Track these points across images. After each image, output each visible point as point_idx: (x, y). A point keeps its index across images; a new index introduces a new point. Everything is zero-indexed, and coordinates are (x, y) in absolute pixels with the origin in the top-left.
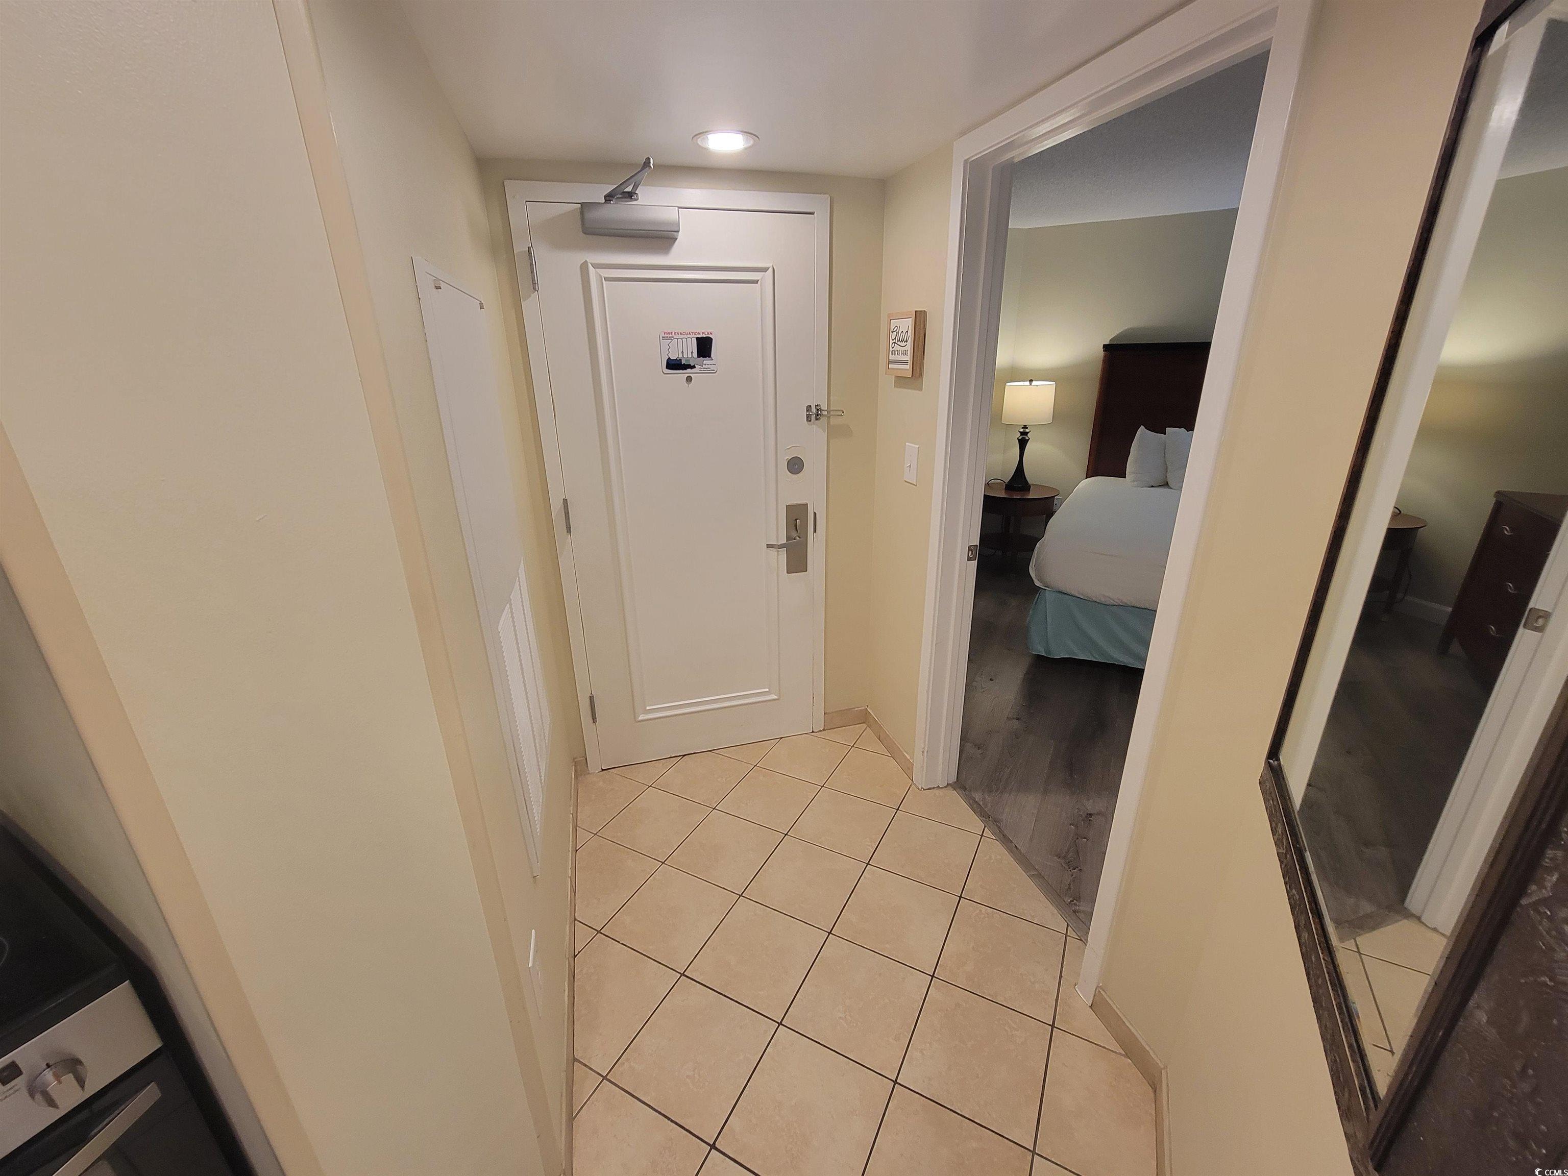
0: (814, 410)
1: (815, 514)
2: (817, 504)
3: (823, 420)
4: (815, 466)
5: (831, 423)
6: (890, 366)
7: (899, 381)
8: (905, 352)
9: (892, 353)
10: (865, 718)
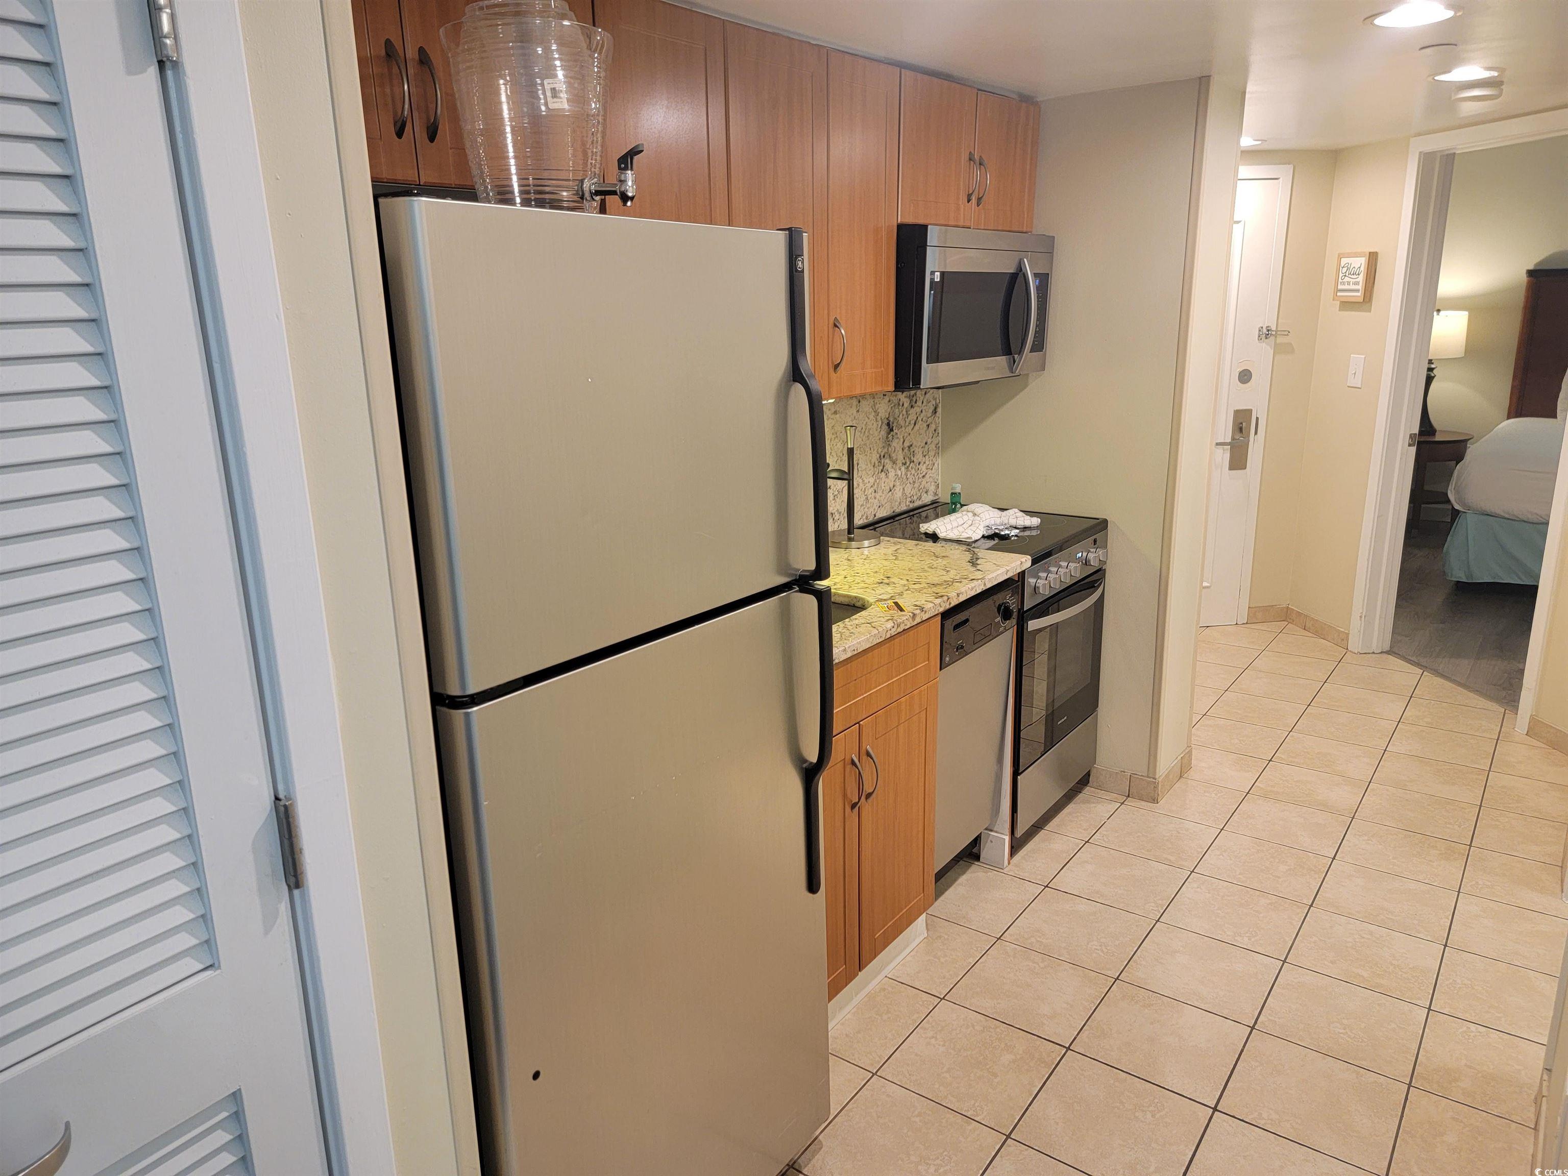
0: (1265, 330)
1: (1257, 418)
2: (1260, 411)
3: (1272, 338)
4: (1261, 378)
5: (1278, 342)
6: (1339, 294)
7: (1347, 305)
8: (1357, 283)
9: (1342, 283)
10: (1286, 615)
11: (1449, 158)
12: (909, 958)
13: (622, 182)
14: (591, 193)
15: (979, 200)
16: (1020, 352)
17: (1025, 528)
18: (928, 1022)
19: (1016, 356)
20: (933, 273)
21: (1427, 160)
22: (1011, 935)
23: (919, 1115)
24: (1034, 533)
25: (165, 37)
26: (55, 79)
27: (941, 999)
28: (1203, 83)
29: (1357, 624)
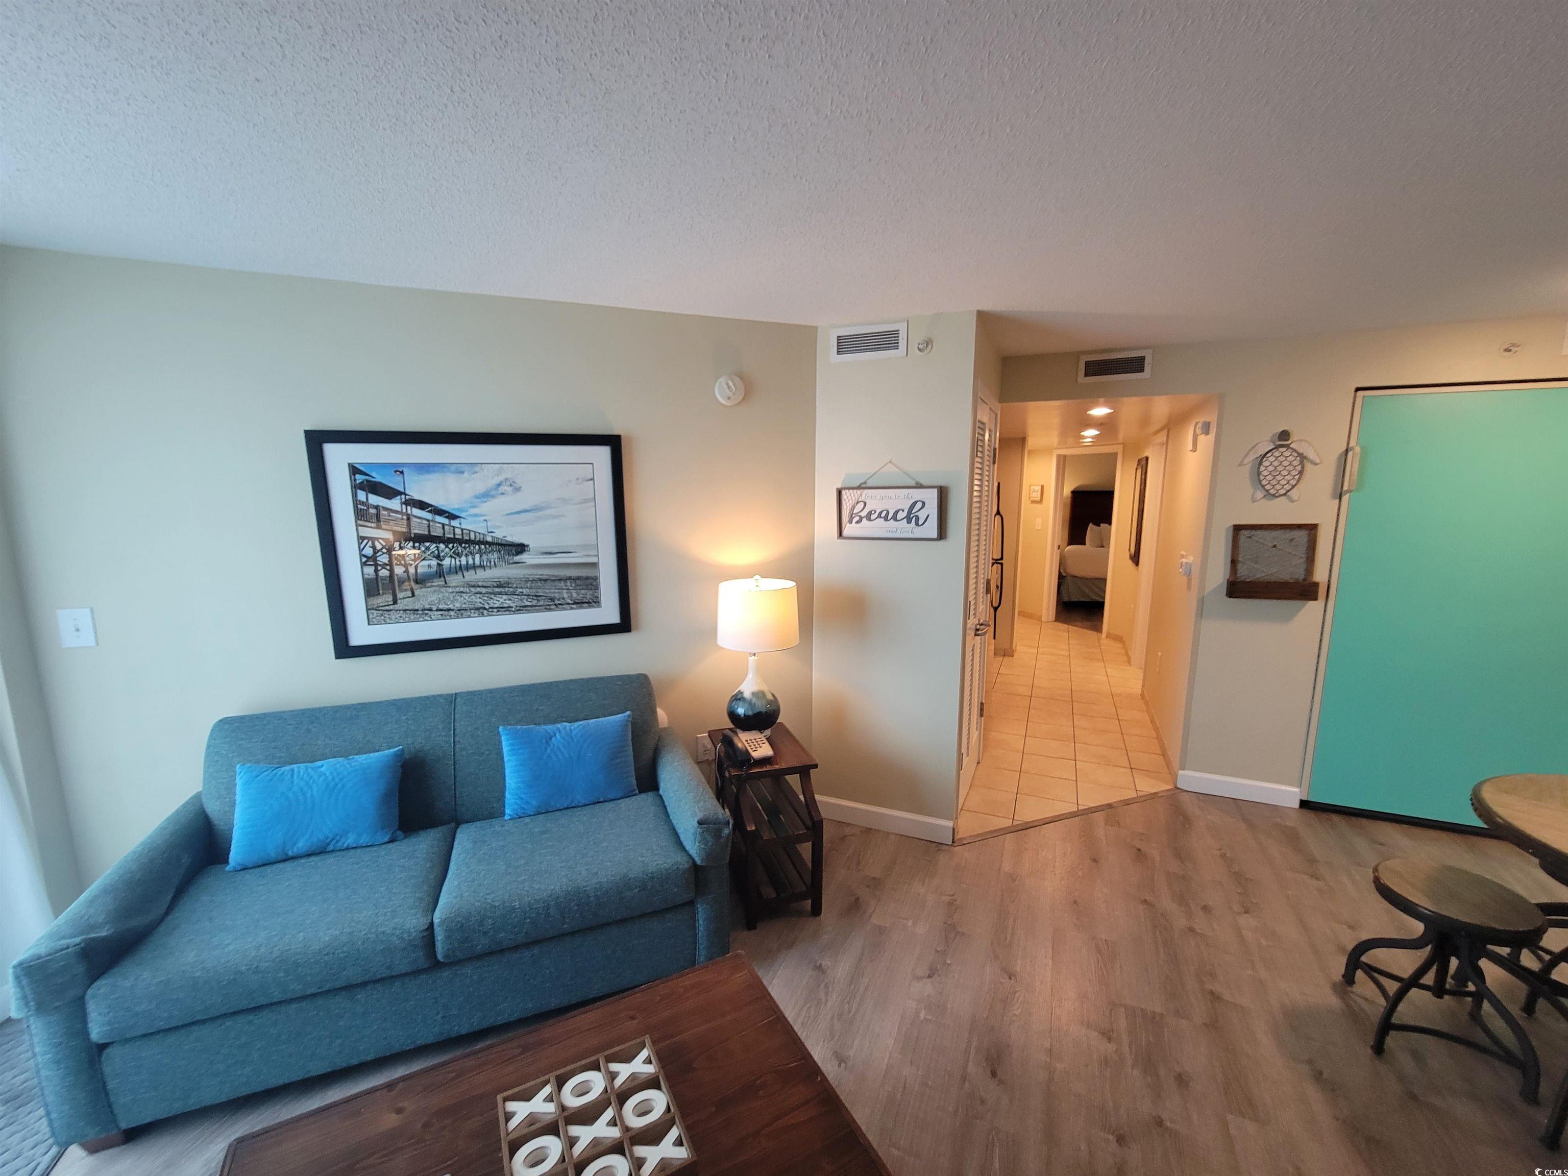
6: (1031, 498)
7: (1033, 502)
8: (1039, 495)
9: (1032, 495)
28: (1024, 439)
29: (1044, 611)
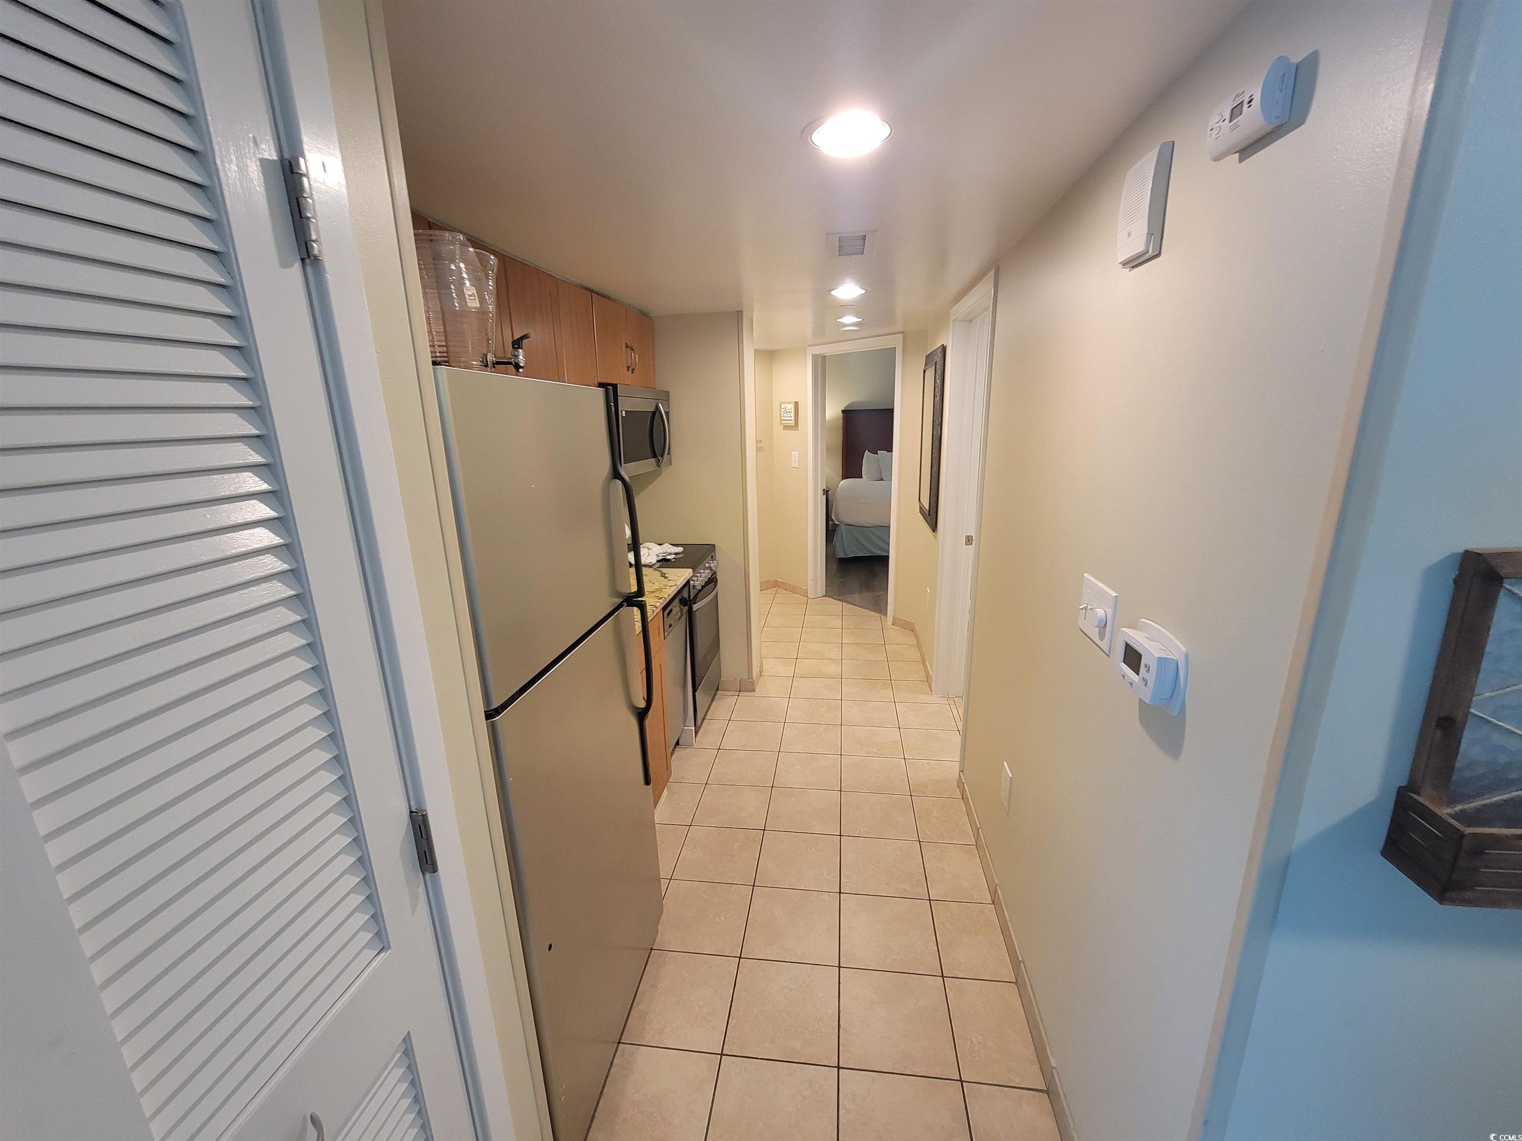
5: (757, 446)
6: (783, 422)
7: (786, 427)
8: (791, 417)
9: (784, 417)
10: (776, 584)
11: (824, 357)
12: (663, 810)
13: (517, 356)
14: (493, 363)
15: (633, 370)
16: (662, 456)
17: (676, 554)
18: (688, 841)
19: (660, 458)
20: (622, 411)
21: (815, 357)
22: (711, 780)
23: (704, 892)
24: (680, 556)
25: (314, 241)
26: (224, 266)
27: (690, 826)
28: (739, 314)
29: (810, 584)
